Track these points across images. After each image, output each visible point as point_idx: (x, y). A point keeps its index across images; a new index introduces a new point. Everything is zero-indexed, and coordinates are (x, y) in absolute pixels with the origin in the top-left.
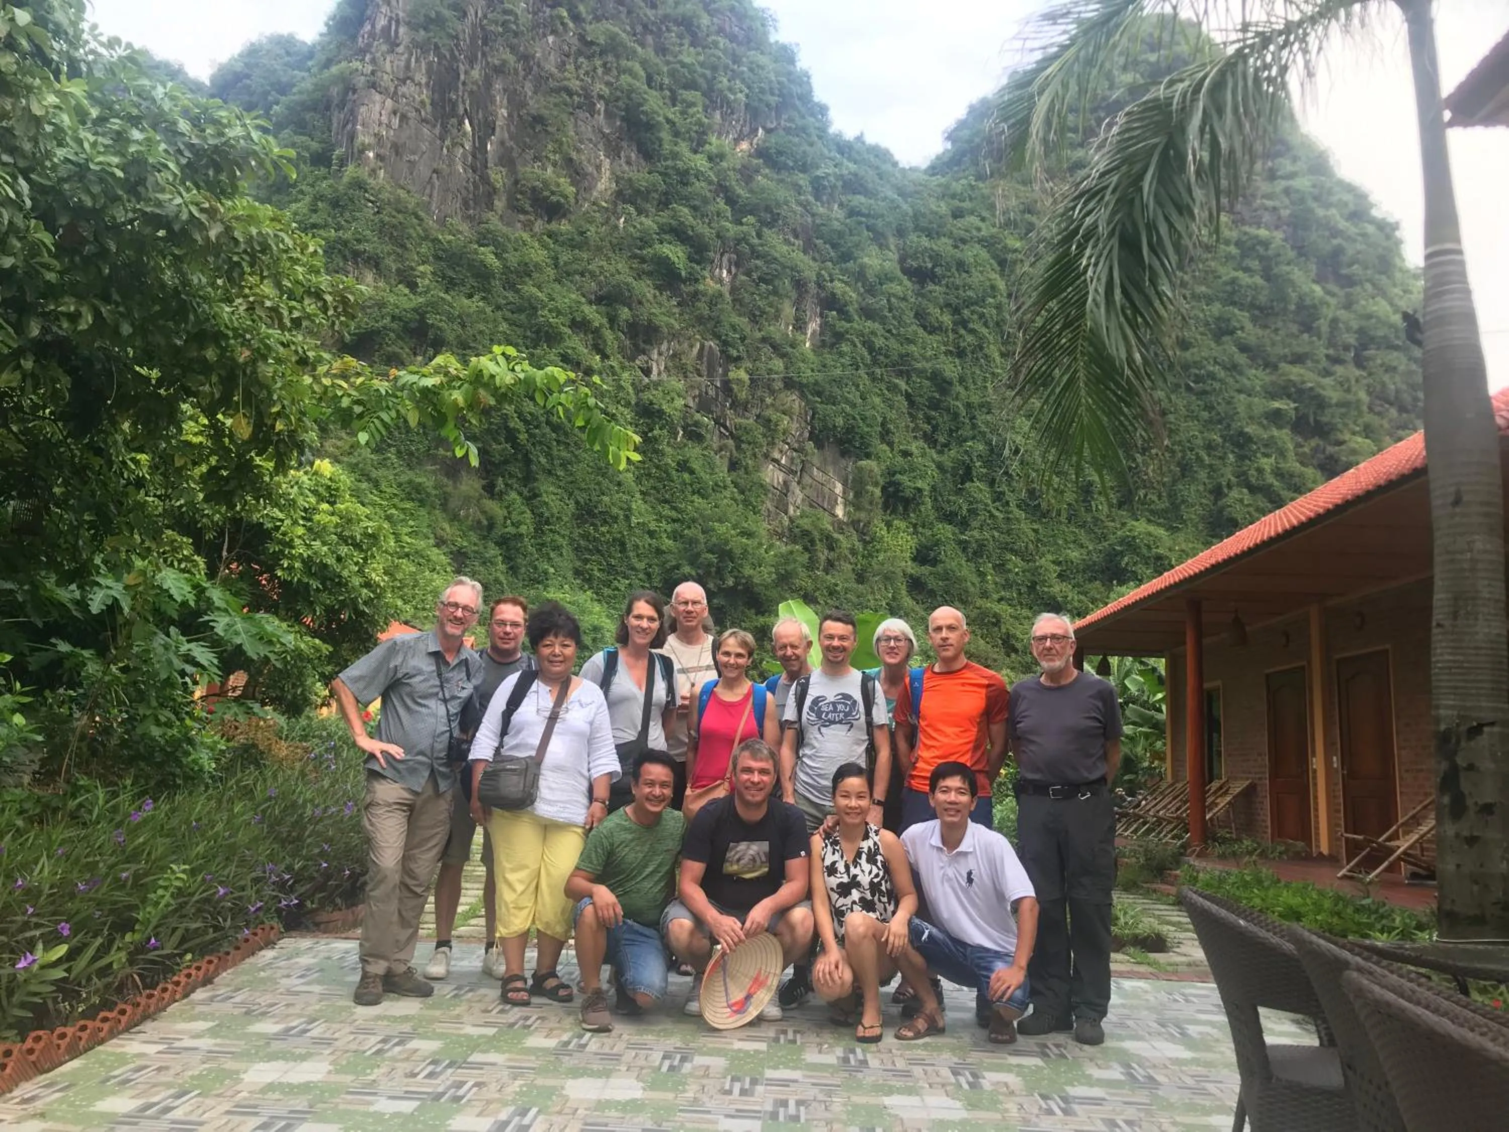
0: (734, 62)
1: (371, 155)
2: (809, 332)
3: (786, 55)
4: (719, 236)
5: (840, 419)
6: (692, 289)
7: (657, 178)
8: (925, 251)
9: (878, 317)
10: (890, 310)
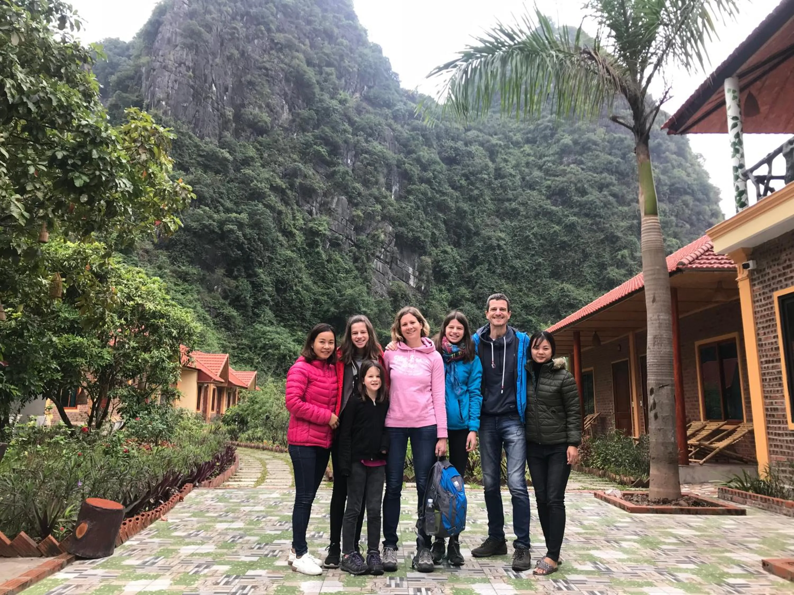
0: (351, 53)
1: (164, 103)
2: (393, 190)
3: (377, 49)
4: (346, 142)
5: (410, 234)
6: (332, 169)
7: (313, 112)
8: (451, 147)
9: (428, 182)
10: (434, 178)
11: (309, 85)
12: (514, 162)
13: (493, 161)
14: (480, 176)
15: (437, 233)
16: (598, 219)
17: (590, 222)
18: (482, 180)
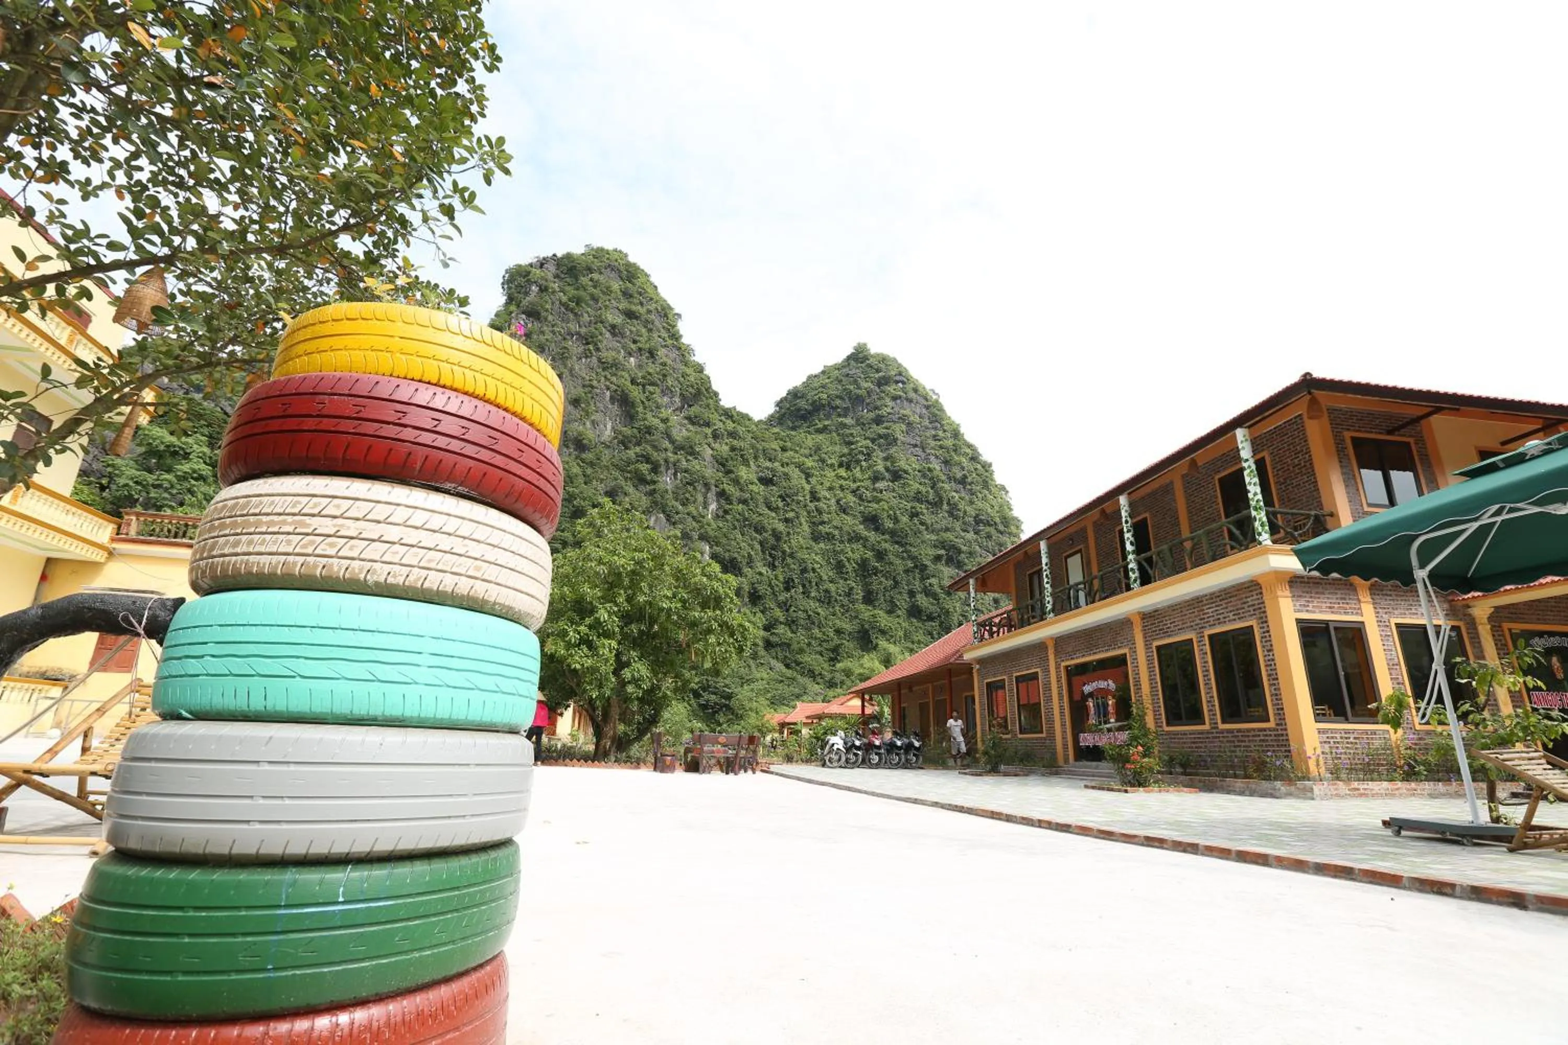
4: (666, 461)
5: (727, 555)
6: (652, 487)
7: (635, 431)
8: (767, 468)
9: (744, 502)
10: (752, 499)
11: (633, 405)
12: (828, 485)
13: (808, 482)
14: (795, 498)
15: (752, 553)
16: (908, 548)
17: (901, 550)
18: (798, 502)
